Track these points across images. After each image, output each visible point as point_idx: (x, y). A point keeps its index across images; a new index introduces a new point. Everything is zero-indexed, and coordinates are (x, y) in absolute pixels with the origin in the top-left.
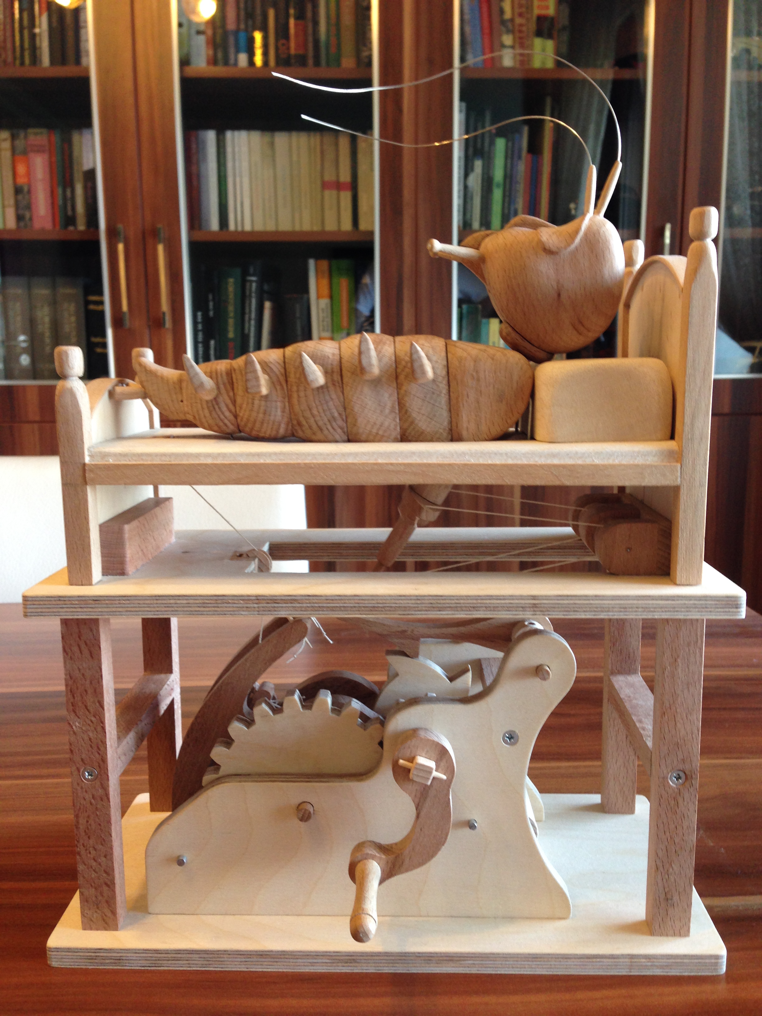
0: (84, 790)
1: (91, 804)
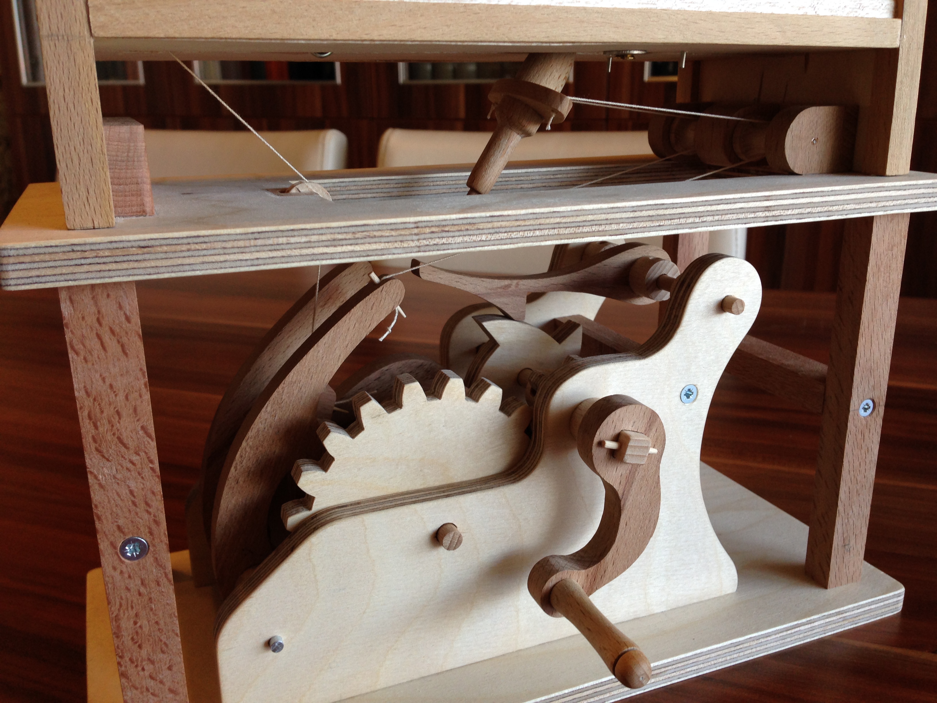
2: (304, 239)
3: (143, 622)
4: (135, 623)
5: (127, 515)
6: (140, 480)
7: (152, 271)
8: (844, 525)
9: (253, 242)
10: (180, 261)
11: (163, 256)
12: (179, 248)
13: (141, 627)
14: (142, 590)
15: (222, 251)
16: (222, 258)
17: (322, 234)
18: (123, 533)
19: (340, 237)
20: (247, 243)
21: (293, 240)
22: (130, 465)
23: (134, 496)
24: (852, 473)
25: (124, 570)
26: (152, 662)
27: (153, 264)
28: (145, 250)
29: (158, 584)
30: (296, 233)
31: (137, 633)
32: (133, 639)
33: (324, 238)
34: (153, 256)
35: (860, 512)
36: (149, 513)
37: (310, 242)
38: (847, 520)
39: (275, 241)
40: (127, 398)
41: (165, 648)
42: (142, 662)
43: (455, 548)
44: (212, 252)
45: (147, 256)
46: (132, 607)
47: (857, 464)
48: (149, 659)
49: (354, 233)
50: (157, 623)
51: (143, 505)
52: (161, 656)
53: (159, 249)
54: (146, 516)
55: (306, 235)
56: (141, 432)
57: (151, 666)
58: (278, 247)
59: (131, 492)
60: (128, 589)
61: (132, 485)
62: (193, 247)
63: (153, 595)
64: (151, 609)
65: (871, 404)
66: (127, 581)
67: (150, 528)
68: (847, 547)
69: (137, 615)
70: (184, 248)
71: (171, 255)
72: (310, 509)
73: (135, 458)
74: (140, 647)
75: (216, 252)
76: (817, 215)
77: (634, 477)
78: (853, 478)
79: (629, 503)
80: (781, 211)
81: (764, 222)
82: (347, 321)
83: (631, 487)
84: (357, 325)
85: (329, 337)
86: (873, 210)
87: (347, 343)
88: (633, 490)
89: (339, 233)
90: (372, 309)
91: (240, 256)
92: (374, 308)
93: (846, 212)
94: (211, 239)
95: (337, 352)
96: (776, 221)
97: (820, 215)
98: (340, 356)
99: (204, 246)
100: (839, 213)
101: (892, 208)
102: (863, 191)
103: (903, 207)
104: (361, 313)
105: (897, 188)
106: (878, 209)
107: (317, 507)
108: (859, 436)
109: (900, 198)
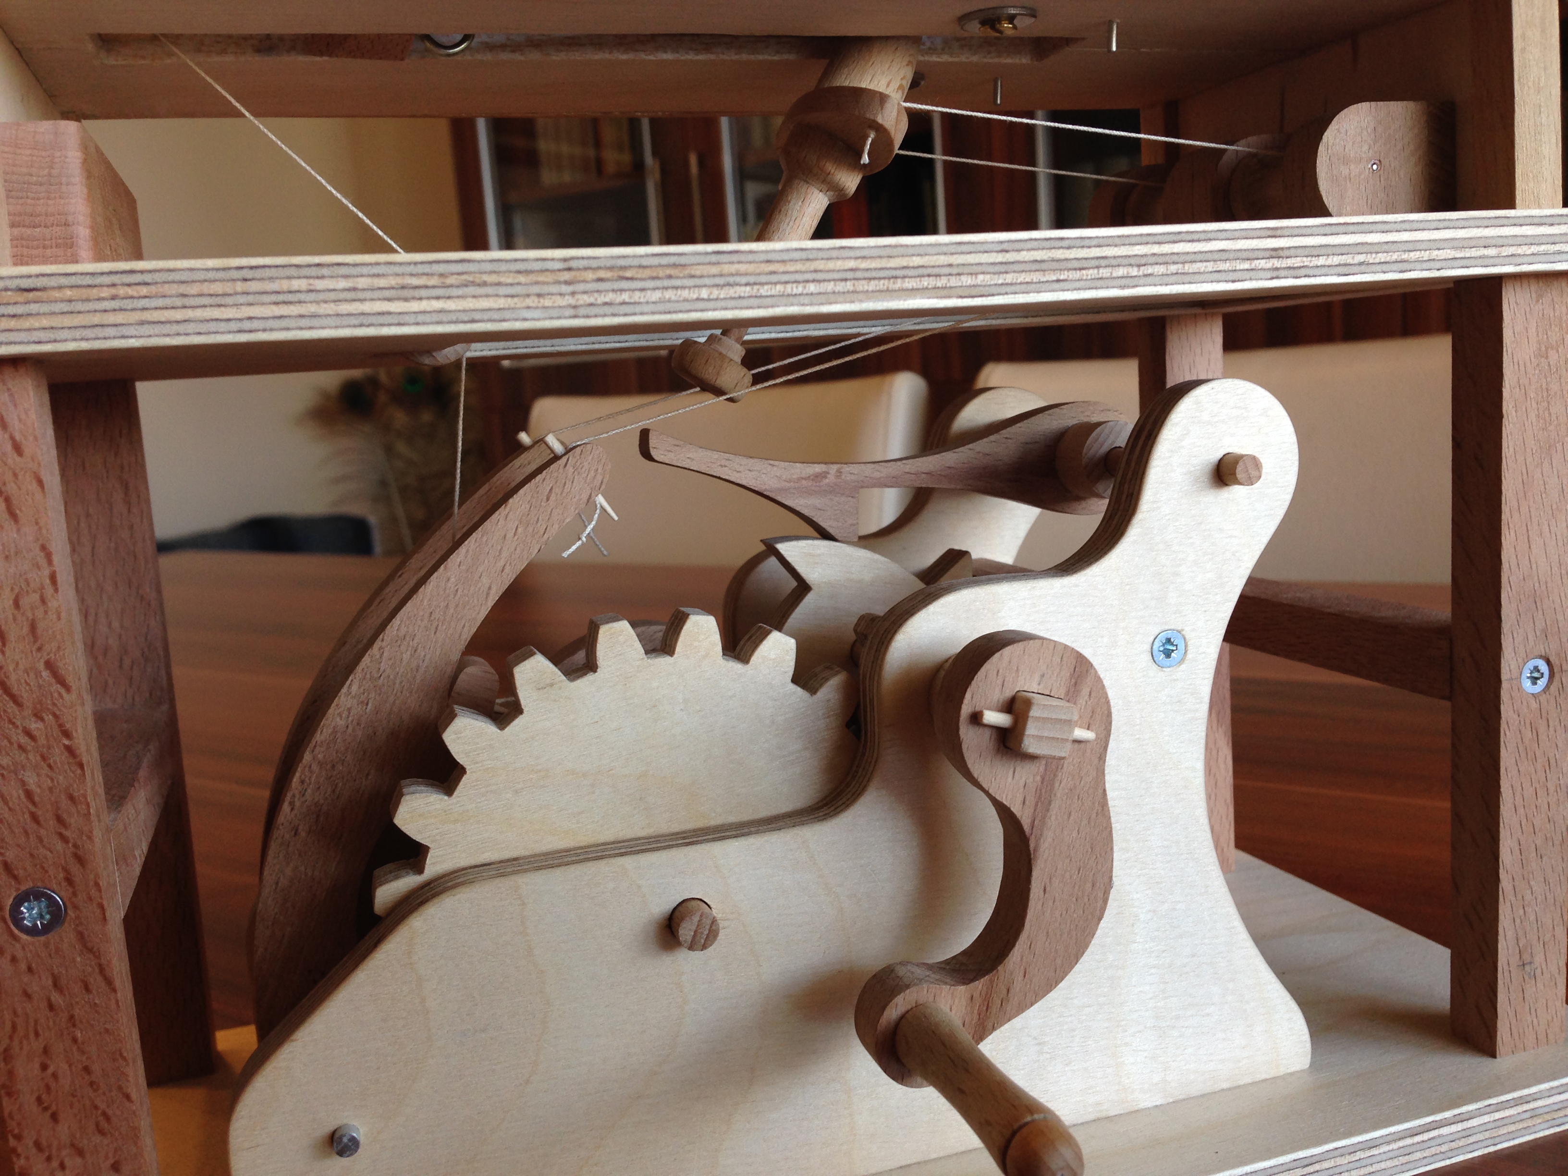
0: (23, 966)
1: (51, 1007)
2: (342, 284)
3: (58, 1065)
4: (44, 1067)
5: (23, 840)
6: (46, 770)
7: (42, 335)
8: (1518, 921)
9: (240, 286)
10: (97, 319)
11: (65, 307)
12: (94, 292)
13: (55, 1075)
14: (56, 997)
15: (179, 302)
16: (179, 315)
17: (378, 276)
18: (15, 877)
19: (415, 281)
20: (228, 288)
21: (320, 284)
22: (24, 740)
23: (34, 804)
24: (1521, 811)
25: (20, 954)
26: (80, 1153)
27: (45, 322)
28: (31, 295)
29: (87, 989)
30: (325, 271)
31: (48, 1088)
32: (39, 1100)
33: (382, 282)
34: (45, 308)
35: (1548, 894)
36: (64, 839)
37: (355, 289)
38: (1521, 912)
39: (285, 285)
40: (16, 604)
41: (104, 1124)
42: (59, 1149)
43: (704, 947)
44: (160, 302)
45: (34, 308)
46: (37, 1034)
47: (1529, 791)
48: (73, 1145)
49: (442, 275)
50: (87, 1069)
51: (52, 822)
52: (97, 1139)
53: (57, 294)
54: (59, 846)
55: (346, 277)
56: (45, 674)
57: (79, 1161)
58: (290, 297)
59: (29, 794)
60: (27, 995)
61: (31, 780)
62: (122, 291)
63: (77, 1012)
64: (75, 1040)
65: (1544, 668)
66: (26, 979)
67: (65, 870)
68: (1527, 968)
69: (46, 1051)
70: (106, 293)
71: (80, 306)
72: (420, 871)
73: (35, 726)
74: (54, 1117)
75: (168, 302)
76: (1379, 268)
77: (1051, 790)
78: (1524, 822)
79: (1047, 845)
80: (1305, 259)
81: (1272, 278)
82: (502, 522)
83: (1048, 810)
84: (520, 530)
85: (467, 551)
86: (1492, 261)
87: (502, 563)
88: (1053, 818)
89: (412, 275)
90: (548, 499)
91: (216, 313)
92: (553, 497)
93: (1438, 265)
94: (157, 277)
95: (485, 581)
96: (1297, 278)
97: (1385, 267)
98: (490, 588)
99: (144, 290)
100: (1425, 266)
101: (1531, 259)
102: (1467, 224)
103: (1552, 258)
104: (528, 506)
105: (1536, 221)
106: (1500, 260)
107: (434, 866)
108: (1528, 734)
109: (1544, 240)
